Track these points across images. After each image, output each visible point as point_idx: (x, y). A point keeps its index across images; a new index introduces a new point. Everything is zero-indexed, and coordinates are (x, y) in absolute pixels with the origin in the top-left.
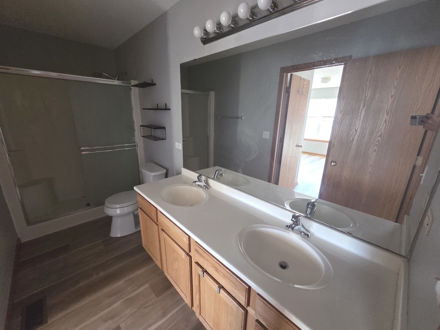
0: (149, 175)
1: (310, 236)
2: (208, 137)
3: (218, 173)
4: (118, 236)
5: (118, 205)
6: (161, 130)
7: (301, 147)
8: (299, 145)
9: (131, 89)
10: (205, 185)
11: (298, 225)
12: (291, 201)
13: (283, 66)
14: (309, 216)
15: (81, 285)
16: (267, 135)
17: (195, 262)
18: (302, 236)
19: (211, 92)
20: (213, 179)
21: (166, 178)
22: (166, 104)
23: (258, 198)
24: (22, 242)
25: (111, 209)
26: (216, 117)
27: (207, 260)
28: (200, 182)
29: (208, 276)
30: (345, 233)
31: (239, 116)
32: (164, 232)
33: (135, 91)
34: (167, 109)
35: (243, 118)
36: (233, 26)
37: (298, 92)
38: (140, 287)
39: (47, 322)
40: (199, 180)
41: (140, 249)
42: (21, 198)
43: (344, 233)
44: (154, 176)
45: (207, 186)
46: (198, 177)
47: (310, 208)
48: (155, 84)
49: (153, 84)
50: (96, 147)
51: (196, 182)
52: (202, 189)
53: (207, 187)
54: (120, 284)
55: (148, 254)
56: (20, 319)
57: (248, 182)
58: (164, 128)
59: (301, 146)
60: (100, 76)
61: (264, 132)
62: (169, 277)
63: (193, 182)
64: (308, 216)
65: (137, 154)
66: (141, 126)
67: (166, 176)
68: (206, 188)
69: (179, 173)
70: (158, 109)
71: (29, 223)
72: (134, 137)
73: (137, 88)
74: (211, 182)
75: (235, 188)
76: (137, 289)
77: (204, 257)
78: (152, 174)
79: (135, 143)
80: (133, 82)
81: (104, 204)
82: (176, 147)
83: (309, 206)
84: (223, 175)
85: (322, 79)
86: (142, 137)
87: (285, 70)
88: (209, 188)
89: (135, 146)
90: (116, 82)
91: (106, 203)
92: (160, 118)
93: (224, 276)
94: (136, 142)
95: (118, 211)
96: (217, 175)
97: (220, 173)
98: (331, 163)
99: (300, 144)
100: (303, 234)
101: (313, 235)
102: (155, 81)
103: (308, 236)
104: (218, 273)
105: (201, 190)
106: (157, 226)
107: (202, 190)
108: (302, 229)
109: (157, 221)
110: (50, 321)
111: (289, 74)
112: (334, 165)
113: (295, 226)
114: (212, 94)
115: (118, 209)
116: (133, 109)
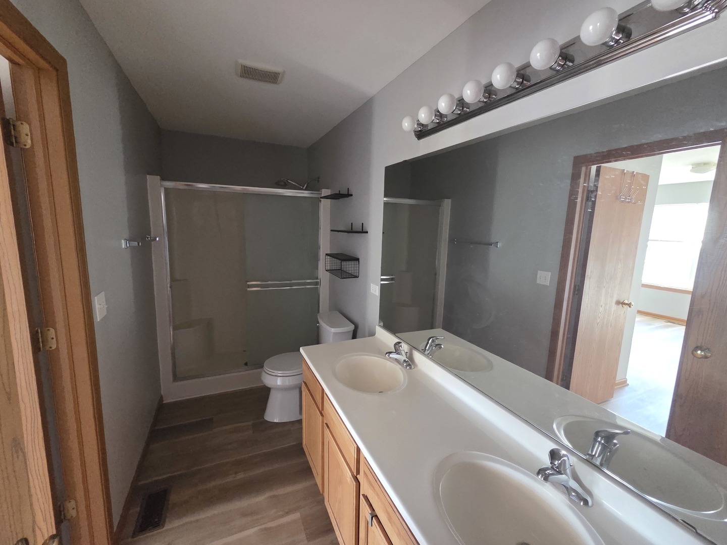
0: (329, 331)
1: (590, 503)
2: (436, 274)
3: (433, 341)
4: (275, 421)
5: (279, 372)
6: (353, 263)
7: (630, 307)
8: (626, 302)
9: (321, 201)
10: (407, 360)
11: (562, 474)
12: (571, 419)
13: (576, 155)
14: (598, 463)
15: (213, 483)
16: (546, 278)
17: (363, 495)
18: (571, 500)
19: (446, 200)
20: (423, 352)
21: (353, 339)
22: (363, 224)
23: (493, 402)
24: (164, 402)
25: (269, 376)
26: (451, 241)
27: (378, 495)
28: (397, 354)
29: (379, 525)
30: (677, 520)
31: (493, 240)
32: (328, 430)
33: (325, 205)
34: (364, 232)
35: (499, 245)
36: (459, 112)
37: (617, 198)
38: (287, 513)
39: (163, 526)
40: (397, 351)
41: (299, 451)
42: (174, 343)
43: (675, 520)
44: (335, 333)
45: (410, 363)
46: (396, 344)
47: (600, 442)
48: (352, 195)
49: (349, 195)
50: (270, 282)
51: (390, 353)
52: (401, 367)
53: (410, 365)
54: (260, 499)
55: (308, 462)
56: (138, 509)
57: (490, 366)
58: (358, 260)
59: (629, 305)
60: (285, 186)
61: (539, 272)
62: (329, 511)
63: (387, 353)
64: (594, 461)
65: (319, 295)
66: (327, 255)
67: (354, 336)
68: (407, 366)
69: (372, 334)
70: (352, 231)
71: (176, 377)
72: (317, 269)
73: (330, 200)
74: (418, 357)
75: (456, 375)
76: (282, 516)
77: (374, 488)
78: (333, 330)
79: (317, 278)
80: (325, 192)
81: (262, 367)
82: (372, 291)
83: (599, 439)
84: (441, 347)
85: (692, 165)
86: (326, 270)
87: (581, 162)
88: (413, 367)
89: (317, 284)
90: (305, 194)
91: (265, 367)
92: (353, 244)
93: (399, 535)
94: (319, 278)
95: (279, 382)
96: (431, 345)
97: (437, 342)
98: (697, 348)
99: (628, 300)
100: (573, 494)
101: (600, 505)
102: (352, 191)
103: (586, 502)
104: (392, 526)
105: (398, 368)
106: (321, 417)
107: (401, 369)
108: (573, 484)
109: (323, 409)
110: (168, 526)
111: (594, 168)
112: (702, 355)
113: (552, 474)
114: (447, 204)
115: (280, 378)
116: (320, 228)
